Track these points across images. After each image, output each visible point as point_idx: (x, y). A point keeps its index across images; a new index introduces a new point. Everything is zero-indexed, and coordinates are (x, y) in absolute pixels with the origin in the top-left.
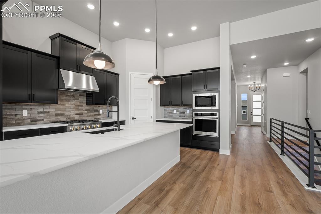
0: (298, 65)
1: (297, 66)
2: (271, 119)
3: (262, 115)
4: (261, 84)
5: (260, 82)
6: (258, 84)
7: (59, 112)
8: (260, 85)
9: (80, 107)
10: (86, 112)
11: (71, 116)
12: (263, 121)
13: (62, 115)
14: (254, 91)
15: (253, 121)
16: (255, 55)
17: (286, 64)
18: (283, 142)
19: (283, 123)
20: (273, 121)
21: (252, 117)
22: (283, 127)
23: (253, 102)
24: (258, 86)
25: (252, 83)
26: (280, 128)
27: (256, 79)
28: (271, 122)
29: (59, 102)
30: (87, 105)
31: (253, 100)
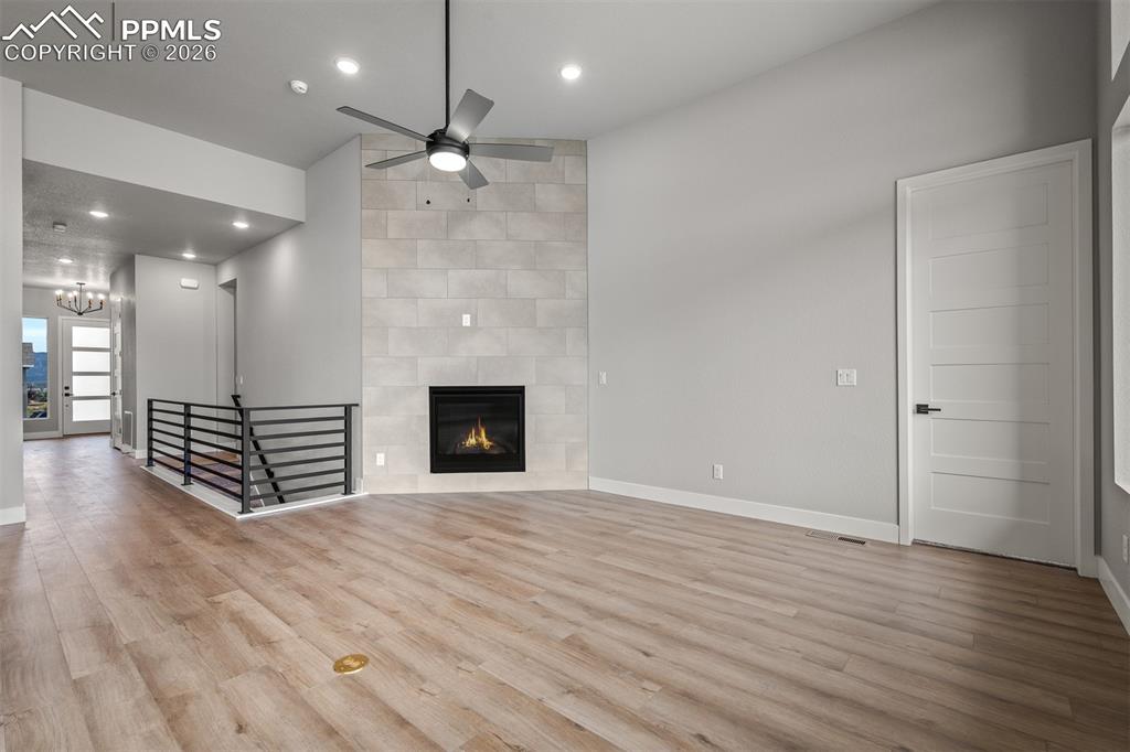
0: (216, 265)
1: (213, 267)
2: (150, 402)
3: (114, 394)
4: (107, 294)
5: (106, 286)
6: (96, 292)
8: (101, 297)
12: (119, 413)
14: (80, 314)
15: (75, 419)
16: (105, 211)
17: (189, 255)
18: (188, 463)
19: (187, 406)
20: (156, 405)
21: (70, 407)
22: (188, 415)
23: (74, 353)
24: (96, 298)
25: (72, 282)
26: (180, 420)
27: (90, 273)
28: (151, 410)
31: (74, 345)
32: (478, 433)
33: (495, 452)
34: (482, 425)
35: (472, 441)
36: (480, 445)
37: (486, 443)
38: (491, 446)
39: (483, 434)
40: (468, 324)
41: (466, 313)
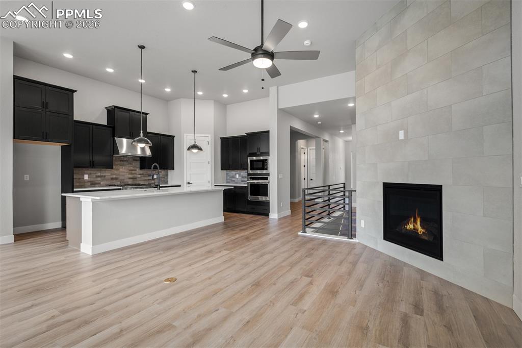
7: (114, 176)
9: (133, 172)
10: (139, 176)
11: (125, 180)
13: (116, 179)
29: (114, 167)
30: (140, 169)
32: (415, 221)
33: (426, 238)
34: (419, 217)
35: (410, 226)
36: (415, 229)
37: (420, 230)
38: (423, 232)
39: (419, 223)
40: (403, 138)
41: (401, 130)
